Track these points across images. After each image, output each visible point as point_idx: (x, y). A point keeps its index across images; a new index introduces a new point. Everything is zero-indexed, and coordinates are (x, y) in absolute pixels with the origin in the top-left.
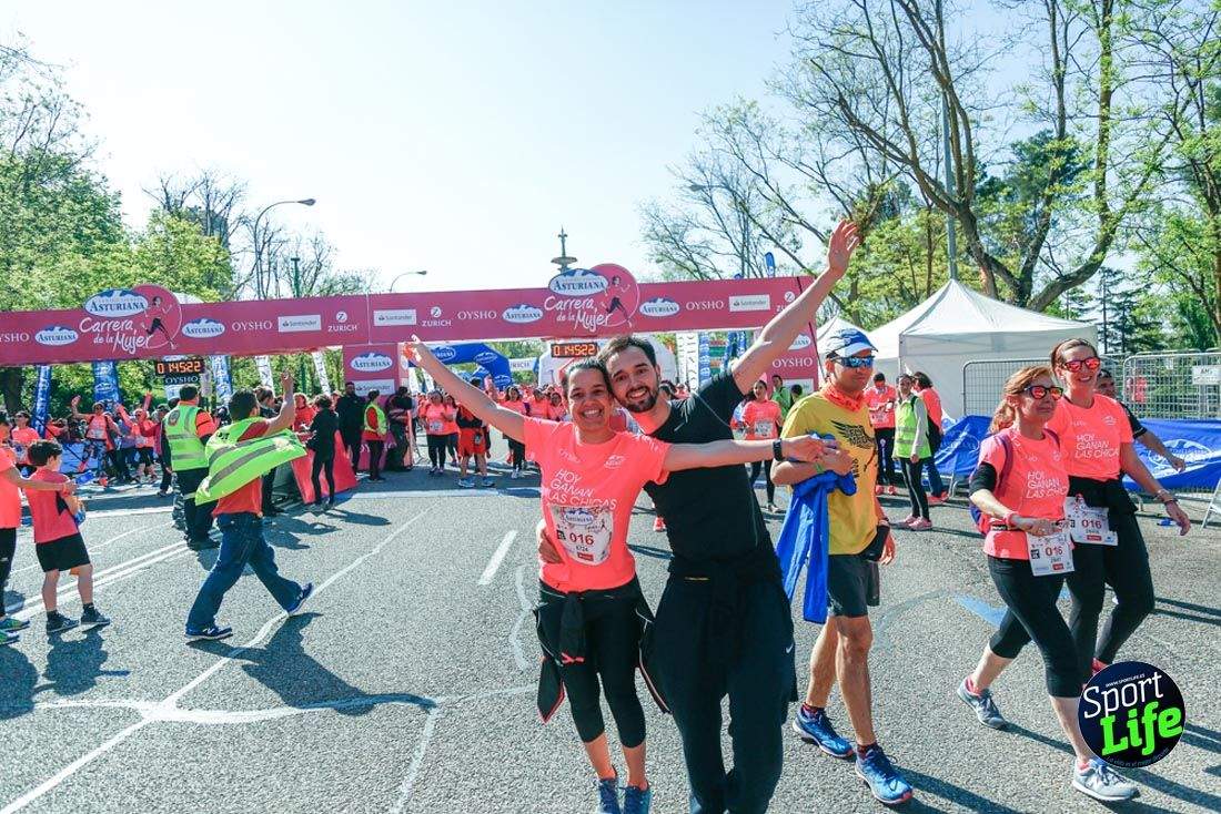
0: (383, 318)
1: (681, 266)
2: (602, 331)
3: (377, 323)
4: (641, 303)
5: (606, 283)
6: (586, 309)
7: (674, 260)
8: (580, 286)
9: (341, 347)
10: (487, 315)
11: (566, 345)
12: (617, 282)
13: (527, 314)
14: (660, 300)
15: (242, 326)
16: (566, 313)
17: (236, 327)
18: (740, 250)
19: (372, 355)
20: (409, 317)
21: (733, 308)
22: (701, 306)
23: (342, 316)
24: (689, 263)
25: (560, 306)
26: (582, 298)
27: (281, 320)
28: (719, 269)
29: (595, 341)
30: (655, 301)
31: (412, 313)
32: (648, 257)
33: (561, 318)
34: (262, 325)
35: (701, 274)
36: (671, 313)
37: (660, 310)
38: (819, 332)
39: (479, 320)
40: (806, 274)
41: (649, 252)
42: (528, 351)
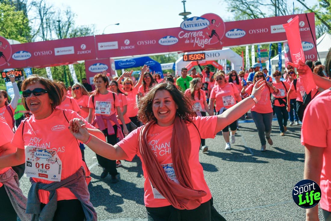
0: (102, 46)
1: (244, 12)
2: (207, 47)
3: (100, 49)
4: (226, 32)
5: (208, 23)
6: (199, 37)
7: (240, 10)
8: (196, 25)
9: (83, 61)
10: (151, 42)
11: (190, 55)
12: (214, 22)
13: (171, 41)
14: (235, 30)
15: (38, 53)
16: (189, 39)
17: (36, 54)
18: (274, 2)
19: (98, 64)
20: (114, 45)
21: (273, 32)
22: (256, 31)
23: (83, 47)
24: (248, 11)
25: (186, 36)
26: (197, 31)
27: (56, 50)
28: (263, 12)
29: (204, 52)
30: (233, 30)
31: (116, 43)
32: (228, 9)
33: (187, 42)
34: (48, 53)
35: (254, 16)
36: (242, 36)
37: (236, 34)
38: (318, 41)
39: (148, 44)
40: (309, 12)
41: (228, 6)
42: (169, 60)
